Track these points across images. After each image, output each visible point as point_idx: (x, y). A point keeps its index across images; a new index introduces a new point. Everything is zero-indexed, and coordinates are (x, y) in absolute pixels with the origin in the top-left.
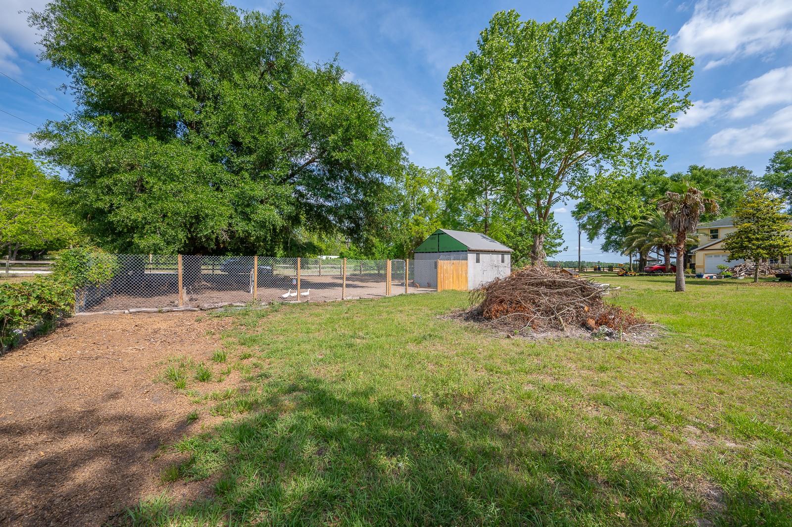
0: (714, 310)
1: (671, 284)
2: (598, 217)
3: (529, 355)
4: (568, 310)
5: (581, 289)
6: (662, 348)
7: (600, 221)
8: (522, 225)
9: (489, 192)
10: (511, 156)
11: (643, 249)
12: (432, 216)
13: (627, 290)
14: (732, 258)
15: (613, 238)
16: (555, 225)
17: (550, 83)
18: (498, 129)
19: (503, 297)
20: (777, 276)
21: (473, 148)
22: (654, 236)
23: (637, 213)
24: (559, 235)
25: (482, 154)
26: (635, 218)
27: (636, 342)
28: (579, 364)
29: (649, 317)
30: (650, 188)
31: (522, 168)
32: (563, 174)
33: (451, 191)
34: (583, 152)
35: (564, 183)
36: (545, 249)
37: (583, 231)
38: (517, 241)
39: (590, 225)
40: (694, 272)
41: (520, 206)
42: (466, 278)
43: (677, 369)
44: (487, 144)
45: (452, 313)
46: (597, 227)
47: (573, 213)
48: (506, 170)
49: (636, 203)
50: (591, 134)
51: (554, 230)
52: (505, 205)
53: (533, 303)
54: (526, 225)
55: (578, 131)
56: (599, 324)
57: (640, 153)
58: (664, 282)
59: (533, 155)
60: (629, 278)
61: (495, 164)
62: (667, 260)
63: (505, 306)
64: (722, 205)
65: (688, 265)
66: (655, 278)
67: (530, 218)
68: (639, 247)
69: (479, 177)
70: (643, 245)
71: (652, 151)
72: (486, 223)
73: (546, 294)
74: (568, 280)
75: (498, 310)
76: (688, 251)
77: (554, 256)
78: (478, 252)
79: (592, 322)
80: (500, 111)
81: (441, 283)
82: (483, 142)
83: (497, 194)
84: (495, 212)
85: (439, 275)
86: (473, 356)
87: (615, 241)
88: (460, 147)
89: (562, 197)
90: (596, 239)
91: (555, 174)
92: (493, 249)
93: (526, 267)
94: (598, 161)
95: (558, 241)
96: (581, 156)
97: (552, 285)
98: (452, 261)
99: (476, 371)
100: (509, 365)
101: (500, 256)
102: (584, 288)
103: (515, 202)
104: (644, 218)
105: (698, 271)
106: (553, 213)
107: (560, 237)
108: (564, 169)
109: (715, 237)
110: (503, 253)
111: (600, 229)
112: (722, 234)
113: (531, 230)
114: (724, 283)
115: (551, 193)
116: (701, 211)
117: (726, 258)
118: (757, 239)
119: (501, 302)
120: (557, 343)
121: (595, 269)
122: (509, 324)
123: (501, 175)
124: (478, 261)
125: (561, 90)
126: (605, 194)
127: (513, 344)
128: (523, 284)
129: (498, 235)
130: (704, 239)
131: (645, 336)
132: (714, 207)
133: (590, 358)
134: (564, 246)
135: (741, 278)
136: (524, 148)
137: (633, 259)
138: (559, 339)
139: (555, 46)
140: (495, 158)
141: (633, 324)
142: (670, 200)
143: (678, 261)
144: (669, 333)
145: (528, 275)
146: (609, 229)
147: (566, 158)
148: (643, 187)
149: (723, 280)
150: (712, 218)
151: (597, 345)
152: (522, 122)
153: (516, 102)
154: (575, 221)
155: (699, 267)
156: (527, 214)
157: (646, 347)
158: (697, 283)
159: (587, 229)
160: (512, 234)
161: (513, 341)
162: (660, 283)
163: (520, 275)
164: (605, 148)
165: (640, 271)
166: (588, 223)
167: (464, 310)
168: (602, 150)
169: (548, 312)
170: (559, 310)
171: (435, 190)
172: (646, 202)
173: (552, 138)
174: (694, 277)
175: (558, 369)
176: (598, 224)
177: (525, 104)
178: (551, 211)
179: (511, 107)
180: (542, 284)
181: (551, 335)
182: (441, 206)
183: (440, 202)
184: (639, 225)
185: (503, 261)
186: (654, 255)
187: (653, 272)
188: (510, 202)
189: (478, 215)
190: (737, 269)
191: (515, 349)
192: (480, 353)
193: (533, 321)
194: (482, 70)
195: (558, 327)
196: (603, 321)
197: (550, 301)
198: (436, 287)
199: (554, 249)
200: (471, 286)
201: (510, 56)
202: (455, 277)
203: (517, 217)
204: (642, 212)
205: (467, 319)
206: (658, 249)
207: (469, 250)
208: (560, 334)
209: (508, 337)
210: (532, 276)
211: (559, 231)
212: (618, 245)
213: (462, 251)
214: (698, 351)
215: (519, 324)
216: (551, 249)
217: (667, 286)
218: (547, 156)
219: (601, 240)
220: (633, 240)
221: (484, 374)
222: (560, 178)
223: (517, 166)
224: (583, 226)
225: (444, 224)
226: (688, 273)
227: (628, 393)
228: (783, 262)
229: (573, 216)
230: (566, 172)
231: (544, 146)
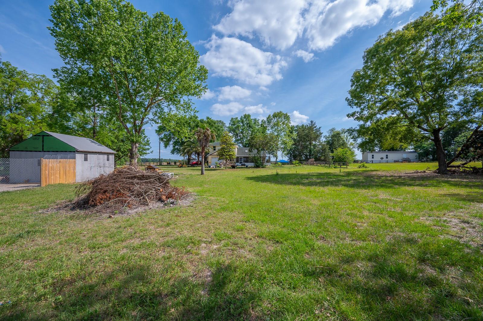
0: (213, 183)
1: (199, 171)
2: (169, 135)
3: (125, 228)
4: (151, 192)
5: (158, 179)
6: (194, 205)
7: (170, 137)
8: (123, 135)
9: (97, 108)
10: (115, 87)
11: (189, 153)
12: (35, 116)
13: (182, 175)
14: (219, 159)
15: (176, 147)
16: (145, 137)
17: (143, 50)
18: (104, 65)
19: (106, 188)
20: (232, 166)
21: (81, 71)
22: (194, 148)
23: (187, 136)
24: (148, 143)
25: (90, 78)
26: (186, 138)
27: (185, 205)
28: (156, 225)
29: (190, 190)
30: (192, 124)
31: (123, 97)
32: (150, 108)
33: (59, 100)
34: (162, 98)
35: (151, 113)
36: (139, 151)
37: (161, 142)
38: (120, 145)
39: (165, 139)
40: (208, 165)
41: (122, 122)
42: (74, 173)
43: (200, 215)
44: (95, 72)
45: (57, 205)
46: (169, 140)
47: (156, 131)
48: (111, 96)
49: (186, 130)
50: (165, 89)
51: (145, 140)
52: (110, 120)
53: (129, 190)
54: (126, 135)
55: (158, 85)
56: (168, 198)
57: (187, 107)
58: (197, 170)
59: (131, 91)
60: (183, 168)
61: (102, 89)
62: (198, 159)
63: (108, 195)
64: (216, 136)
65: (206, 162)
66: (194, 168)
67: (128, 132)
68: (188, 152)
69: (87, 95)
70: (189, 152)
71: (193, 107)
72: (94, 130)
73: (137, 184)
74: (151, 174)
75: (102, 198)
76: (206, 155)
77: (144, 156)
78: (86, 153)
79: (164, 197)
80: (106, 53)
81: (46, 178)
82: (91, 70)
83: (104, 111)
84: (102, 123)
85: (43, 172)
86: (77, 240)
87: (177, 149)
88: (69, 67)
89: (150, 121)
90: (168, 147)
91: (146, 107)
92: (100, 151)
93: (124, 166)
94: (169, 105)
95: (147, 147)
96: (160, 100)
97: (142, 177)
98: (59, 160)
99: (80, 252)
100: (109, 239)
101: (106, 156)
102: (160, 178)
103: (118, 119)
104: (190, 138)
105: (209, 164)
106: (144, 130)
107: (149, 145)
108: (151, 104)
109: (215, 150)
110: (108, 154)
111: (170, 141)
112: (217, 148)
113: (130, 140)
114: (217, 169)
115: (143, 118)
116: (210, 138)
117: (218, 159)
118: (226, 152)
119: (105, 192)
120: (144, 214)
121: (168, 164)
122: (111, 207)
123: (107, 98)
124: (86, 159)
125: (149, 57)
126: (172, 124)
127: (114, 222)
128: (122, 178)
129: (105, 140)
130: (211, 150)
131: (188, 201)
132: (214, 137)
133: (162, 220)
134: (151, 150)
135: (222, 167)
136: (125, 84)
137: (185, 158)
138: (146, 211)
139: (146, 29)
140: (102, 84)
141: (183, 195)
142: (199, 132)
143: (202, 160)
144: (198, 197)
145: (126, 172)
146: (174, 142)
147: (152, 99)
148: (190, 123)
149: (217, 168)
150: (214, 141)
151: (166, 211)
152: (124, 67)
153: (119, 52)
154: (157, 136)
155: (210, 162)
156: (127, 128)
157: (188, 206)
158: (208, 170)
159: (163, 141)
160: (116, 141)
161: (114, 220)
162: (196, 171)
163: (120, 172)
164: (172, 99)
165: (188, 164)
166: (164, 138)
167: (70, 201)
168: (171, 99)
169: (139, 195)
170: (146, 193)
171: (40, 95)
172: (191, 131)
173: (143, 84)
174: (208, 167)
175: (143, 232)
176: (169, 139)
177: (125, 56)
178: (143, 128)
179: (115, 53)
180: (135, 177)
181: (141, 209)
182: (48, 110)
183: (46, 107)
184: (188, 142)
185: (108, 160)
186: (193, 157)
187: (193, 165)
188: (114, 118)
189: (86, 124)
190: (221, 164)
191: (115, 225)
192: (84, 236)
193: (129, 203)
194: (91, 16)
195: (145, 204)
196: (169, 196)
197: (140, 188)
198: (40, 182)
199: (145, 152)
200: (79, 179)
201: (115, 19)
202: (62, 172)
203: (120, 129)
204: (189, 135)
205: (73, 209)
206: (195, 154)
207: (77, 151)
208: (146, 208)
209: (110, 217)
210: (128, 173)
211: (148, 141)
212: (178, 151)
213: (70, 152)
214: (207, 204)
215: (119, 206)
216: (142, 151)
217: (198, 172)
218: (140, 94)
219: (171, 147)
220: (185, 149)
221: (87, 253)
222: (149, 109)
223: (120, 95)
224: (161, 139)
225: (50, 126)
226: (206, 165)
227: (179, 236)
228: (233, 161)
229: (156, 133)
230: (152, 107)
231: (139, 87)
